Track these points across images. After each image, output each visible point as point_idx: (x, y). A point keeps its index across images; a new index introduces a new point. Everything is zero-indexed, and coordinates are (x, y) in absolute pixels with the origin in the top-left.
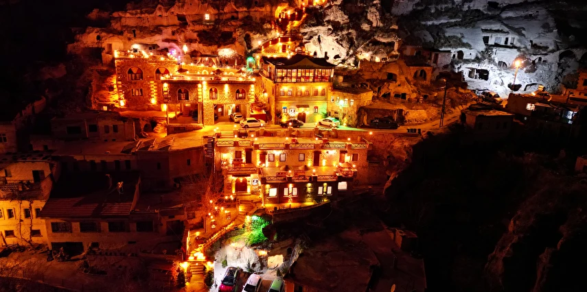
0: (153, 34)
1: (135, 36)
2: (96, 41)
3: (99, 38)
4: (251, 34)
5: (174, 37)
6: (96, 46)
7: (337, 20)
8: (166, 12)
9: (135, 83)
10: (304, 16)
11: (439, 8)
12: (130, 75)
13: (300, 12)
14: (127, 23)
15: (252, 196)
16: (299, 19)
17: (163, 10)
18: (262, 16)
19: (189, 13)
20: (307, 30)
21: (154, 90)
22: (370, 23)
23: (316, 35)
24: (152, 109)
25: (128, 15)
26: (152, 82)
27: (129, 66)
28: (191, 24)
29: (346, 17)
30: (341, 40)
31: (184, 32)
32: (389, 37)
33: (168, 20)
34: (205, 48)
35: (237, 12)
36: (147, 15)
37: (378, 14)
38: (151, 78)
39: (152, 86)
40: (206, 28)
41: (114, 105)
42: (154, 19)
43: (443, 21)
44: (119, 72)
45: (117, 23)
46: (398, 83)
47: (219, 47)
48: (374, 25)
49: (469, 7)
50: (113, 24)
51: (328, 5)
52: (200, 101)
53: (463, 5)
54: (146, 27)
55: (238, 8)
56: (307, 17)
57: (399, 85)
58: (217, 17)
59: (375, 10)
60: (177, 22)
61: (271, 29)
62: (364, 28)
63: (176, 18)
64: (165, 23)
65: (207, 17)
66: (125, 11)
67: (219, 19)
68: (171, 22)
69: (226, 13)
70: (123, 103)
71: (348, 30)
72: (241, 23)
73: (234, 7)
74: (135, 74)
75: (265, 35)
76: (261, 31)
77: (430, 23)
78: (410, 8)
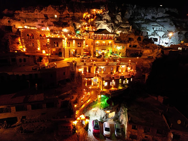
0: (34, 21)
1: (26, 22)
2: (8, 23)
3: (9, 22)
4: (76, 23)
5: (43, 24)
6: (8, 25)
7: (107, 19)
8: (39, 12)
9: (30, 41)
10: (95, 17)
11: (138, 17)
12: (28, 37)
13: (94, 15)
14: (22, 16)
15: (94, 87)
16: (93, 18)
17: (38, 12)
18: (79, 16)
19: (49, 13)
20: (97, 22)
21: (39, 44)
22: (118, 21)
23: (100, 24)
24: (39, 53)
25: (22, 13)
26: (38, 40)
27: (28, 32)
28: (50, 18)
29: (110, 18)
30: (109, 26)
31: (47, 21)
32: (126, 25)
33: (40, 16)
34: (57, 28)
35: (69, 14)
36: (31, 13)
37: (120, 17)
38: (38, 38)
39: (38, 42)
40: (56, 20)
41: (20, 50)
42: (34, 15)
43: (140, 22)
44: (23, 35)
45: (17, 15)
46: (134, 41)
47: (63, 28)
48: (119, 22)
49: (146, 18)
50: (15, 16)
51: (103, 13)
52: (63, 47)
53: (144, 17)
54: (30, 19)
55: (69, 12)
56: (96, 17)
57: (135, 42)
58: (60, 17)
59: (120, 16)
60: (44, 17)
61: (82, 22)
62: (116, 23)
63: (43, 15)
64: (39, 18)
65: (56, 16)
66: (21, 11)
67: (61, 17)
68: (41, 17)
69: (64, 15)
70: (25, 50)
71: (111, 23)
72: (71, 19)
73: (68, 12)
74: (30, 36)
75: (81, 24)
76: (79, 22)
77: (136, 22)
78: (129, 17)
